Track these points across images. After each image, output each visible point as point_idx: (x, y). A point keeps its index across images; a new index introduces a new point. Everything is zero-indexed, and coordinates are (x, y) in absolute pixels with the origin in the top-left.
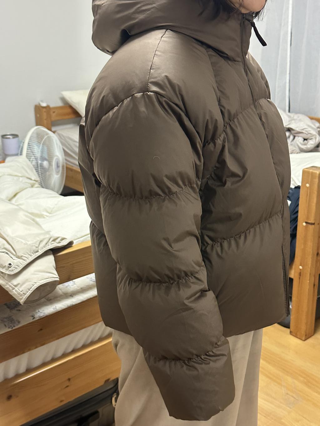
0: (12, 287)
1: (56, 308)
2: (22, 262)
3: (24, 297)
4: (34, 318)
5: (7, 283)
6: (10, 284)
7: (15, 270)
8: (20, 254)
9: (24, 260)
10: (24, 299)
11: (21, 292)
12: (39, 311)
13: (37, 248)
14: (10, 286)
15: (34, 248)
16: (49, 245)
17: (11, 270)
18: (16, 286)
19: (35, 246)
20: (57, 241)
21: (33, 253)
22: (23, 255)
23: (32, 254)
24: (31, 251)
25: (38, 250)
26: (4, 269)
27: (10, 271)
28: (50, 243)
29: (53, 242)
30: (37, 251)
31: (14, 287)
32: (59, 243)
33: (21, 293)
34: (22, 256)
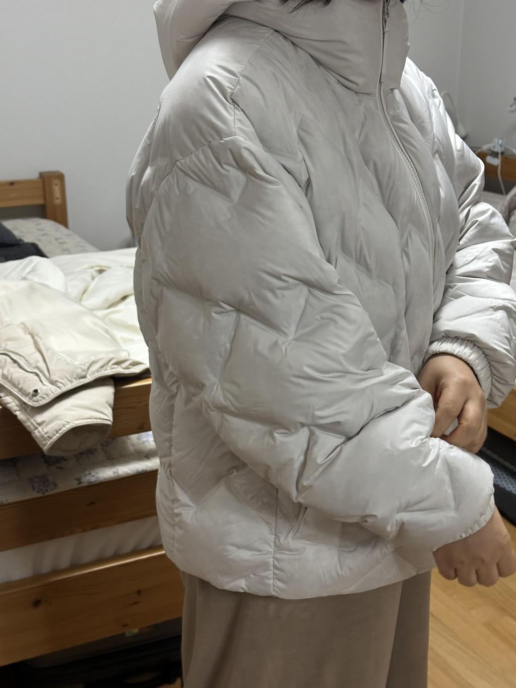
0: (34, 426)
1: (117, 473)
2: (55, 389)
3: (49, 443)
4: (80, 483)
5: (28, 419)
6: (32, 420)
7: (41, 400)
8: (54, 378)
9: (58, 387)
10: (48, 445)
11: (46, 434)
12: (90, 474)
13: (84, 371)
14: (32, 424)
15: (79, 371)
16: (106, 370)
17: (36, 400)
18: (40, 424)
19: (81, 368)
20: (124, 365)
21: (75, 378)
22: (58, 379)
23: (74, 380)
24: (73, 375)
25: (86, 375)
26: (27, 398)
27: (34, 401)
28: (110, 367)
29: (115, 366)
30: (84, 377)
31: (37, 426)
32: (127, 368)
33: (46, 436)
34: (57, 381)
